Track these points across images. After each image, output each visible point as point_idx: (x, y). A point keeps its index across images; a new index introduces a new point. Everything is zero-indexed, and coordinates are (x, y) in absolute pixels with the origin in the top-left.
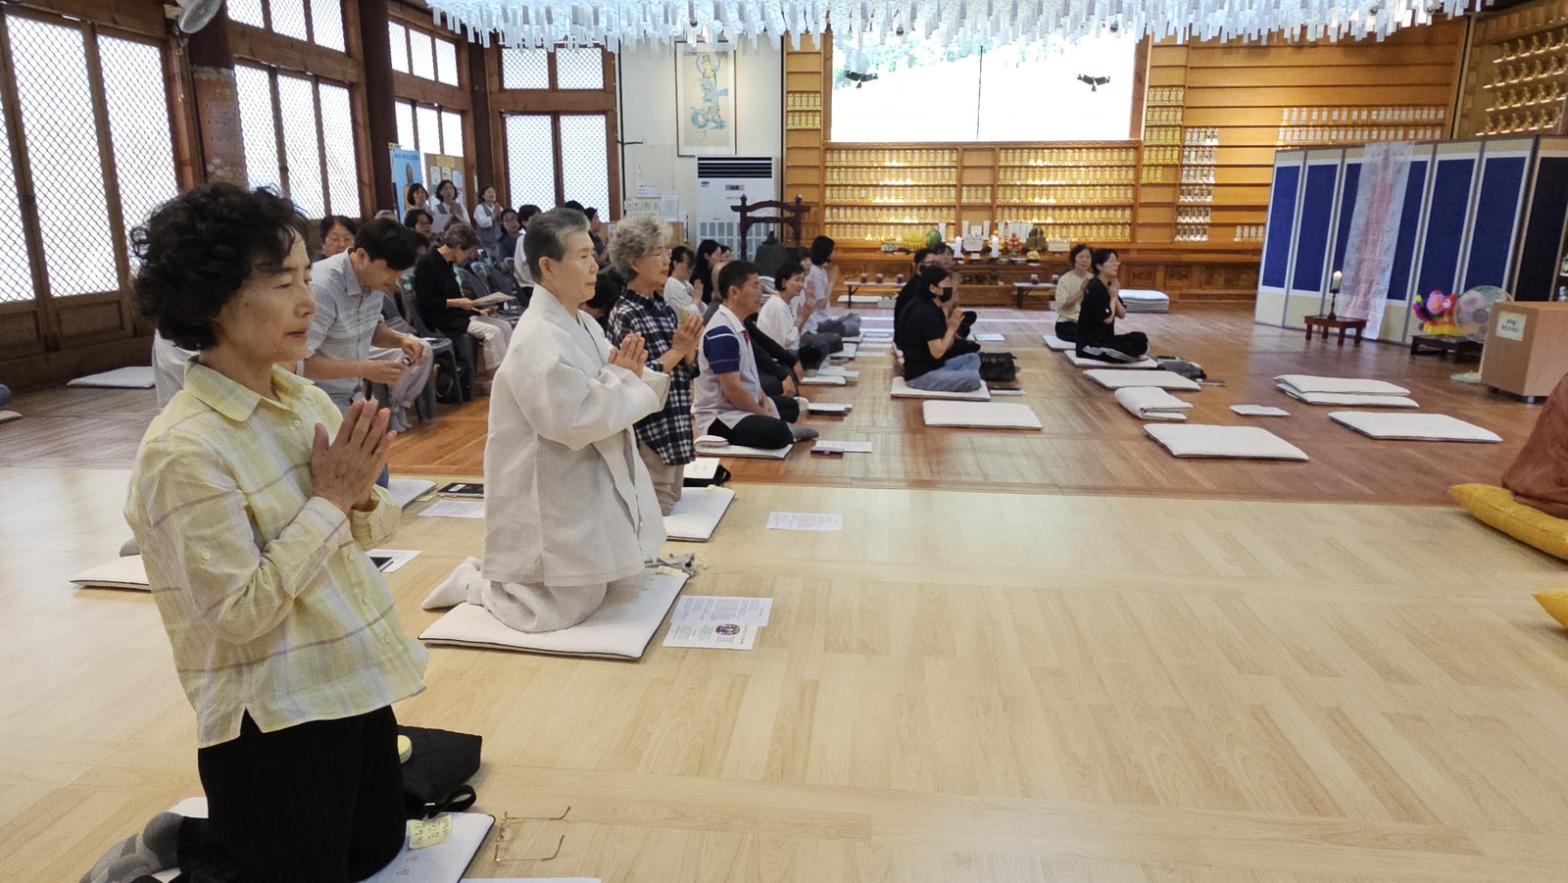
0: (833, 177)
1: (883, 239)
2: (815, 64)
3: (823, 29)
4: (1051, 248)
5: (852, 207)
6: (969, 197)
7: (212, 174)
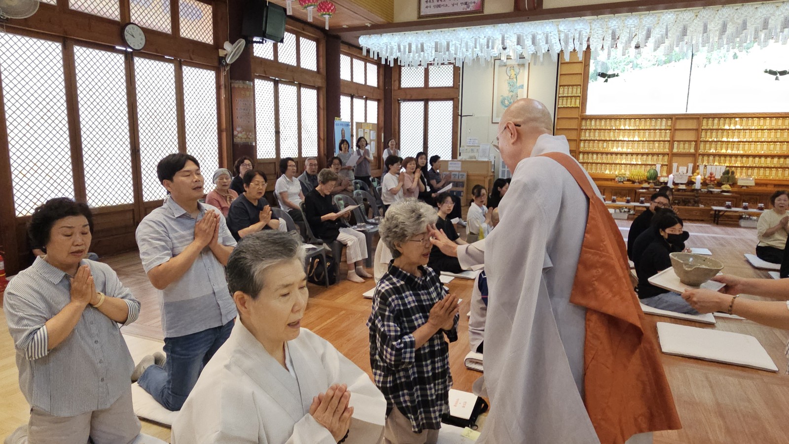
0: (586, 135)
1: (617, 173)
2: (579, 69)
3: (584, 48)
4: (740, 183)
5: (597, 153)
6: (678, 147)
7: (236, 136)
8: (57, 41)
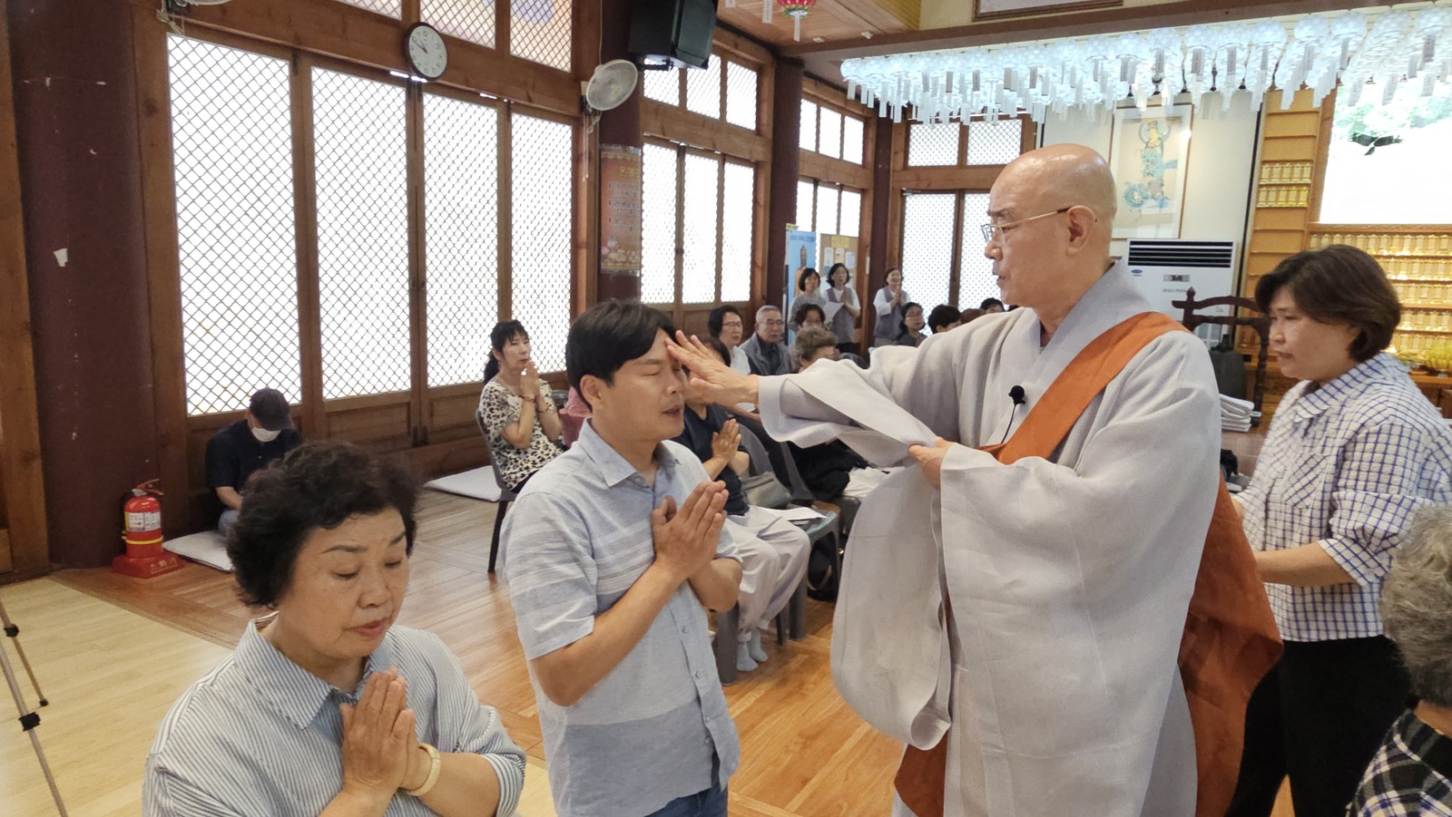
2: (1309, 126)
7: (606, 257)
8: (282, 58)
